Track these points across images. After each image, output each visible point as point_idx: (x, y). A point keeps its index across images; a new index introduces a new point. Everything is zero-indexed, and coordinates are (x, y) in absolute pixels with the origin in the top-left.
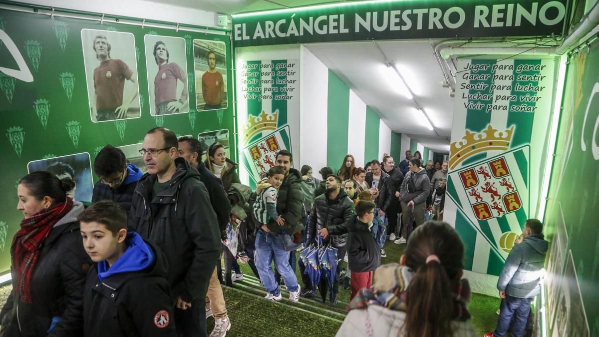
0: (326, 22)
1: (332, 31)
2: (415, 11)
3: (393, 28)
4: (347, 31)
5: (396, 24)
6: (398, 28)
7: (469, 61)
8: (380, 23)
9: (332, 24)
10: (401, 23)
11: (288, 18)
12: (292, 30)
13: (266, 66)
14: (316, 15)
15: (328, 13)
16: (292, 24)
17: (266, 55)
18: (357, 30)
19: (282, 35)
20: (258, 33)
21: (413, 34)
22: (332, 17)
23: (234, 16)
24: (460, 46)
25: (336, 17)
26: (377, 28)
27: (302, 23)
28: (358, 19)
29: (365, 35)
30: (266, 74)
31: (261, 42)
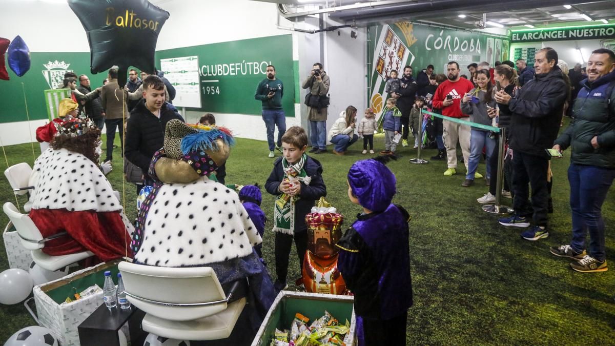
0: (557, 34)
1: (559, 37)
2: (595, 30)
3: (585, 35)
4: (566, 37)
5: (587, 34)
6: (587, 36)
8: (580, 34)
9: (559, 34)
10: (589, 34)
11: (539, 32)
12: (541, 36)
13: (525, 50)
14: (552, 31)
15: (558, 30)
16: (541, 34)
17: (525, 46)
18: (570, 36)
19: (537, 38)
20: (525, 37)
21: (593, 37)
22: (559, 32)
23: (513, 31)
25: (561, 32)
26: (578, 36)
27: (546, 34)
28: (571, 32)
29: (573, 38)
30: (524, 54)
31: (525, 41)
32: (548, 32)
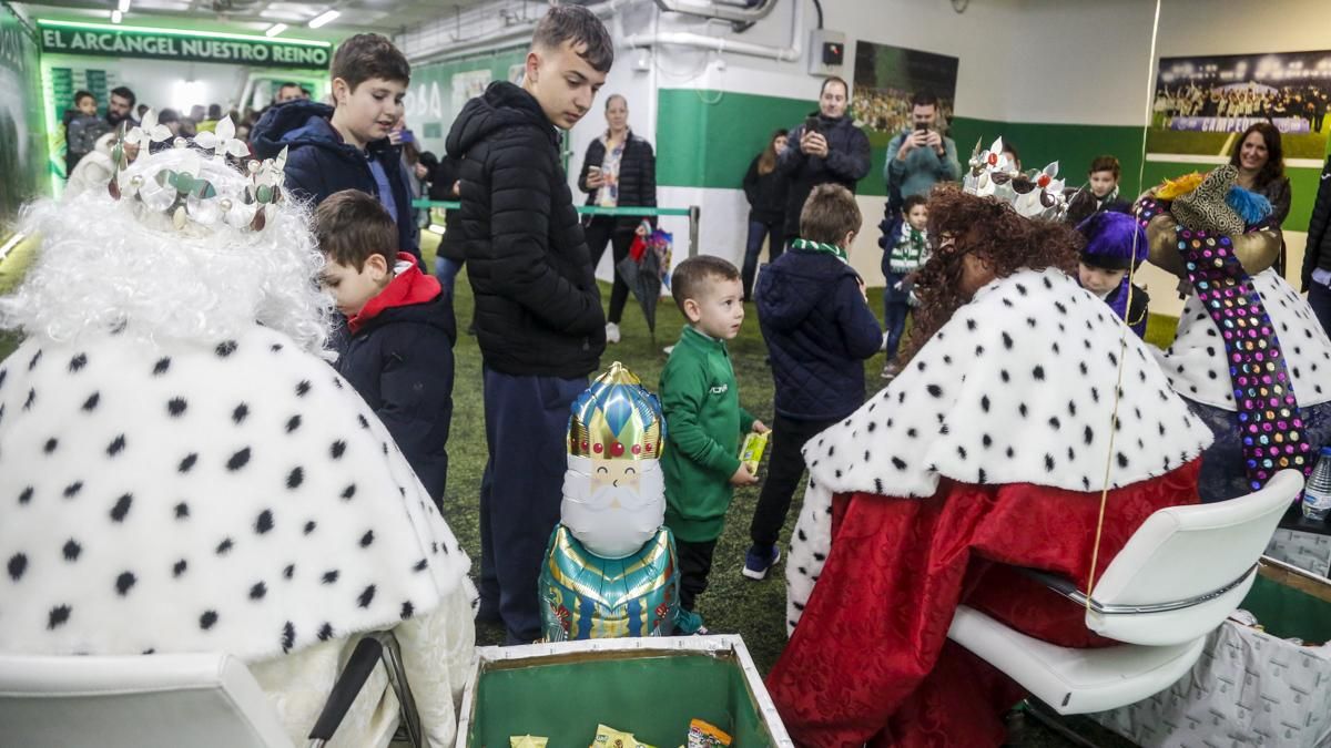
0: (155, 43)
1: (162, 52)
2: (232, 45)
3: (215, 55)
4: (175, 53)
5: (218, 52)
6: (219, 55)
7: (268, 83)
8: (204, 49)
9: (161, 46)
10: (222, 52)
11: (114, 35)
12: (118, 45)
13: (78, 74)
14: (144, 36)
15: (157, 36)
16: (118, 40)
17: (79, 65)
18: (185, 52)
19: (108, 48)
20: (77, 42)
21: (231, 61)
22: (161, 40)
23: (43, 22)
24: (261, 72)
25: (164, 40)
26: (201, 53)
27: (129, 41)
28: (185, 45)
29: (191, 58)
30: (80, 82)
31: (78, 51)
32: (134, 36)
